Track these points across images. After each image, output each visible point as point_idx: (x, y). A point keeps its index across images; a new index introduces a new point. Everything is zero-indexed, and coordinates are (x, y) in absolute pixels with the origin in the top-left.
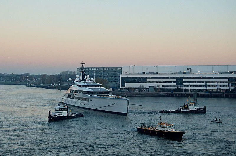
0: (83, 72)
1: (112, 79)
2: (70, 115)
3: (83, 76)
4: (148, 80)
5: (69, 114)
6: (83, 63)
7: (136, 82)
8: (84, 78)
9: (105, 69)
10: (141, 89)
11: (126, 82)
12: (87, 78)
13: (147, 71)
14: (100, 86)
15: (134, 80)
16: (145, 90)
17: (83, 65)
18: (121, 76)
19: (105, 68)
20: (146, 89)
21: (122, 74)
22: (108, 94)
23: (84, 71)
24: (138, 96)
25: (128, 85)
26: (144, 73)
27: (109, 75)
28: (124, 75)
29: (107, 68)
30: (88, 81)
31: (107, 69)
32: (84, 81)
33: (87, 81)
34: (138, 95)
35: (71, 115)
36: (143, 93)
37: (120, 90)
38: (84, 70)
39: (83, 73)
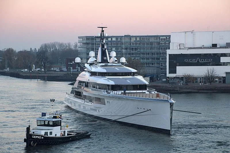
0: (102, 44)
1: (148, 59)
2: (66, 135)
3: (104, 54)
4: (223, 60)
5: (65, 132)
6: (102, 28)
7: (198, 64)
8: (105, 58)
9: (133, 40)
10: (209, 79)
11: (178, 64)
12: (110, 57)
13: (221, 42)
14: (134, 74)
15: (194, 61)
16: (217, 79)
17: (103, 31)
18: (169, 52)
19: (133, 36)
20: (219, 78)
21: (169, 49)
22: (146, 89)
23: (104, 44)
24: (204, 93)
25: (182, 71)
26: (214, 46)
27: (142, 51)
28: (173, 50)
29: (138, 36)
30: (113, 63)
31: (138, 39)
32: (104, 64)
33: (109, 64)
34: (203, 90)
35: (68, 134)
36: (213, 85)
37: (165, 80)
38: (104, 42)
39: (103, 46)
